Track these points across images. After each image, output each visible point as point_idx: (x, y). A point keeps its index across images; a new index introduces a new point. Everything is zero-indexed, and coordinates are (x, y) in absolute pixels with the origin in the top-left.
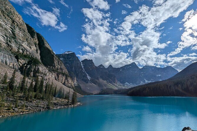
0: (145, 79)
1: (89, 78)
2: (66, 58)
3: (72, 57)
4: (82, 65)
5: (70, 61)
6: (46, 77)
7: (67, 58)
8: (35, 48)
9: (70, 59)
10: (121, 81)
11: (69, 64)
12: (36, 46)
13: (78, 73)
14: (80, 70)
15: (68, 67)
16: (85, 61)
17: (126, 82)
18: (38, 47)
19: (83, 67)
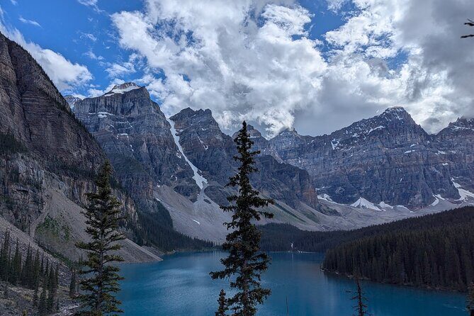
0: (457, 185)
1: (200, 181)
2: (119, 111)
3: (137, 104)
4: (173, 131)
5: (132, 119)
6: (39, 194)
7: (122, 112)
8: (5, 98)
9: (130, 112)
10: (337, 192)
11: (128, 131)
12: (7, 92)
13: (161, 166)
14: (168, 151)
15: (126, 144)
16: (185, 116)
17: (361, 195)
18: (14, 93)
19: (177, 139)
